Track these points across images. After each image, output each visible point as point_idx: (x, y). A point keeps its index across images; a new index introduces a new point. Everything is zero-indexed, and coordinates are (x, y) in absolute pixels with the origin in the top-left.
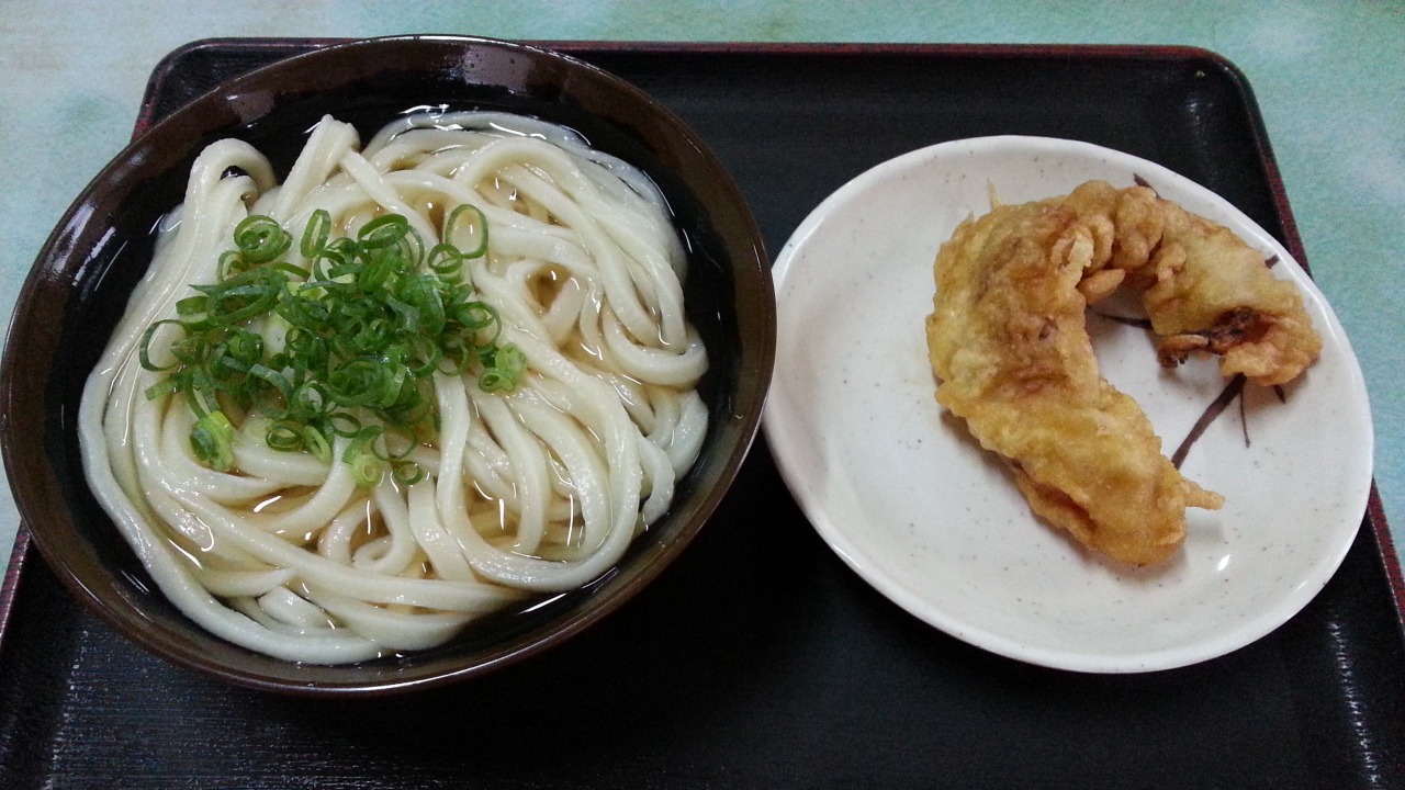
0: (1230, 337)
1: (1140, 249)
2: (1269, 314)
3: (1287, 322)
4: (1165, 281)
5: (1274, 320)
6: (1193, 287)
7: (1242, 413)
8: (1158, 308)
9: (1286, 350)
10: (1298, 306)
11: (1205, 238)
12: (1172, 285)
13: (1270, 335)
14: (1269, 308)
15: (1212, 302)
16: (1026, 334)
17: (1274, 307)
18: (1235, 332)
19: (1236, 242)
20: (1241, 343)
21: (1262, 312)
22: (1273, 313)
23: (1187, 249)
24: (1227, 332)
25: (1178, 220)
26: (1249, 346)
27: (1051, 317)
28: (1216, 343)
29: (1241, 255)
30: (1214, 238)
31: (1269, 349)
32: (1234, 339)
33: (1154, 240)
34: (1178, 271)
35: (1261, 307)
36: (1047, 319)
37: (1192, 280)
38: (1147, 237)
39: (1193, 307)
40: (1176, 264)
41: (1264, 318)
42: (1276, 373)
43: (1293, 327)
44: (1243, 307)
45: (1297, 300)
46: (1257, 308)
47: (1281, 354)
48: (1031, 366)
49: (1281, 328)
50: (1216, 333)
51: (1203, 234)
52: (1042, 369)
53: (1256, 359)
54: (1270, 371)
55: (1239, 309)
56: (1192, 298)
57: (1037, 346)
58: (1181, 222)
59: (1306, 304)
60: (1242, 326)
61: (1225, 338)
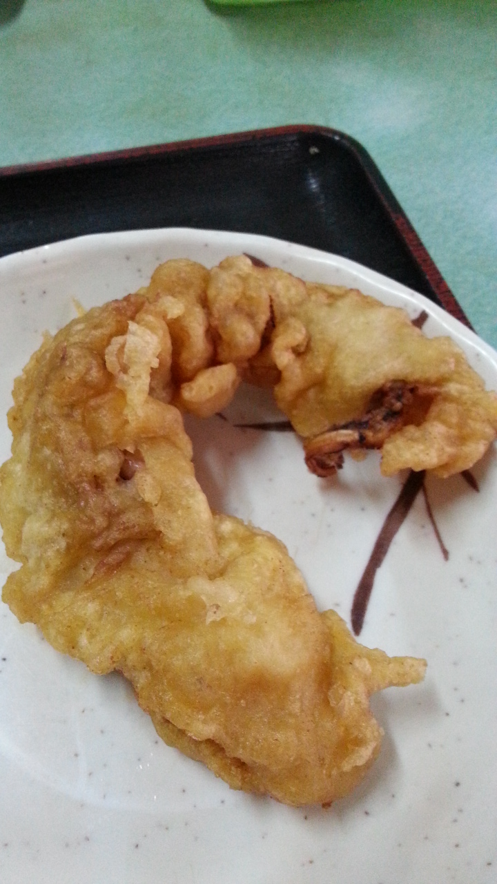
0: (385, 424)
1: (245, 334)
2: (427, 383)
3: (453, 388)
4: (286, 367)
5: (435, 389)
6: (327, 368)
7: (431, 515)
8: (293, 404)
9: (461, 425)
10: (461, 365)
11: (330, 305)
12: (298, 371)
13: (434, 410)
14: (427, 375)
15: (353, 382)
16: (97, 482)
17: (432, 373)
18: (392, 415)
19: (368, 302)
20: (400, 430)
21: (417, 381)
22: (433, 380)
23: (308, 323)
24: (379, 418)
25: (288, 289)
26: (411, 430)
27: (130, 449)
28: (369, 434)
29: (378, 317)
30: (340, 304)
31: (436, 429)
32: (392, 425)
33: (263, 318)
34: (300, 352)
35: (417, 376)
36: (125, 452)
37: (322, 361)
38: (251, 317)
39: (332, 395)
40: (295, 343)
41: (423, 391)
42: (454, 459)
43: (462, 393)
44: (395, 381)
45: (459, 359)
46: (411, 378)
47: (454, 432)
48: (109, 527)
49: (447, 398)
50: (367, 422)
51: (326, 301)
52: (127, 528)
53: (422, 447)
54: (445, 459)
55: (389, 385)
56: (330, 382)
57: (115, 496)
58: (293, 291)
59: (472, 362)
60: (398, 405)
61: (379, 426)
